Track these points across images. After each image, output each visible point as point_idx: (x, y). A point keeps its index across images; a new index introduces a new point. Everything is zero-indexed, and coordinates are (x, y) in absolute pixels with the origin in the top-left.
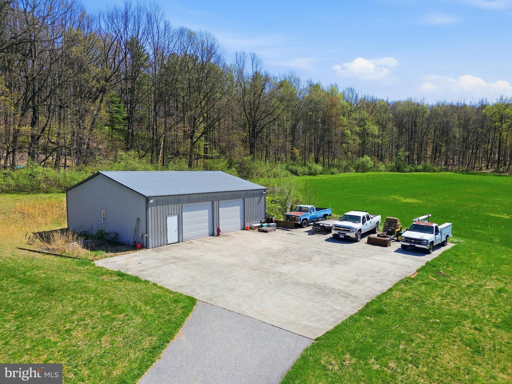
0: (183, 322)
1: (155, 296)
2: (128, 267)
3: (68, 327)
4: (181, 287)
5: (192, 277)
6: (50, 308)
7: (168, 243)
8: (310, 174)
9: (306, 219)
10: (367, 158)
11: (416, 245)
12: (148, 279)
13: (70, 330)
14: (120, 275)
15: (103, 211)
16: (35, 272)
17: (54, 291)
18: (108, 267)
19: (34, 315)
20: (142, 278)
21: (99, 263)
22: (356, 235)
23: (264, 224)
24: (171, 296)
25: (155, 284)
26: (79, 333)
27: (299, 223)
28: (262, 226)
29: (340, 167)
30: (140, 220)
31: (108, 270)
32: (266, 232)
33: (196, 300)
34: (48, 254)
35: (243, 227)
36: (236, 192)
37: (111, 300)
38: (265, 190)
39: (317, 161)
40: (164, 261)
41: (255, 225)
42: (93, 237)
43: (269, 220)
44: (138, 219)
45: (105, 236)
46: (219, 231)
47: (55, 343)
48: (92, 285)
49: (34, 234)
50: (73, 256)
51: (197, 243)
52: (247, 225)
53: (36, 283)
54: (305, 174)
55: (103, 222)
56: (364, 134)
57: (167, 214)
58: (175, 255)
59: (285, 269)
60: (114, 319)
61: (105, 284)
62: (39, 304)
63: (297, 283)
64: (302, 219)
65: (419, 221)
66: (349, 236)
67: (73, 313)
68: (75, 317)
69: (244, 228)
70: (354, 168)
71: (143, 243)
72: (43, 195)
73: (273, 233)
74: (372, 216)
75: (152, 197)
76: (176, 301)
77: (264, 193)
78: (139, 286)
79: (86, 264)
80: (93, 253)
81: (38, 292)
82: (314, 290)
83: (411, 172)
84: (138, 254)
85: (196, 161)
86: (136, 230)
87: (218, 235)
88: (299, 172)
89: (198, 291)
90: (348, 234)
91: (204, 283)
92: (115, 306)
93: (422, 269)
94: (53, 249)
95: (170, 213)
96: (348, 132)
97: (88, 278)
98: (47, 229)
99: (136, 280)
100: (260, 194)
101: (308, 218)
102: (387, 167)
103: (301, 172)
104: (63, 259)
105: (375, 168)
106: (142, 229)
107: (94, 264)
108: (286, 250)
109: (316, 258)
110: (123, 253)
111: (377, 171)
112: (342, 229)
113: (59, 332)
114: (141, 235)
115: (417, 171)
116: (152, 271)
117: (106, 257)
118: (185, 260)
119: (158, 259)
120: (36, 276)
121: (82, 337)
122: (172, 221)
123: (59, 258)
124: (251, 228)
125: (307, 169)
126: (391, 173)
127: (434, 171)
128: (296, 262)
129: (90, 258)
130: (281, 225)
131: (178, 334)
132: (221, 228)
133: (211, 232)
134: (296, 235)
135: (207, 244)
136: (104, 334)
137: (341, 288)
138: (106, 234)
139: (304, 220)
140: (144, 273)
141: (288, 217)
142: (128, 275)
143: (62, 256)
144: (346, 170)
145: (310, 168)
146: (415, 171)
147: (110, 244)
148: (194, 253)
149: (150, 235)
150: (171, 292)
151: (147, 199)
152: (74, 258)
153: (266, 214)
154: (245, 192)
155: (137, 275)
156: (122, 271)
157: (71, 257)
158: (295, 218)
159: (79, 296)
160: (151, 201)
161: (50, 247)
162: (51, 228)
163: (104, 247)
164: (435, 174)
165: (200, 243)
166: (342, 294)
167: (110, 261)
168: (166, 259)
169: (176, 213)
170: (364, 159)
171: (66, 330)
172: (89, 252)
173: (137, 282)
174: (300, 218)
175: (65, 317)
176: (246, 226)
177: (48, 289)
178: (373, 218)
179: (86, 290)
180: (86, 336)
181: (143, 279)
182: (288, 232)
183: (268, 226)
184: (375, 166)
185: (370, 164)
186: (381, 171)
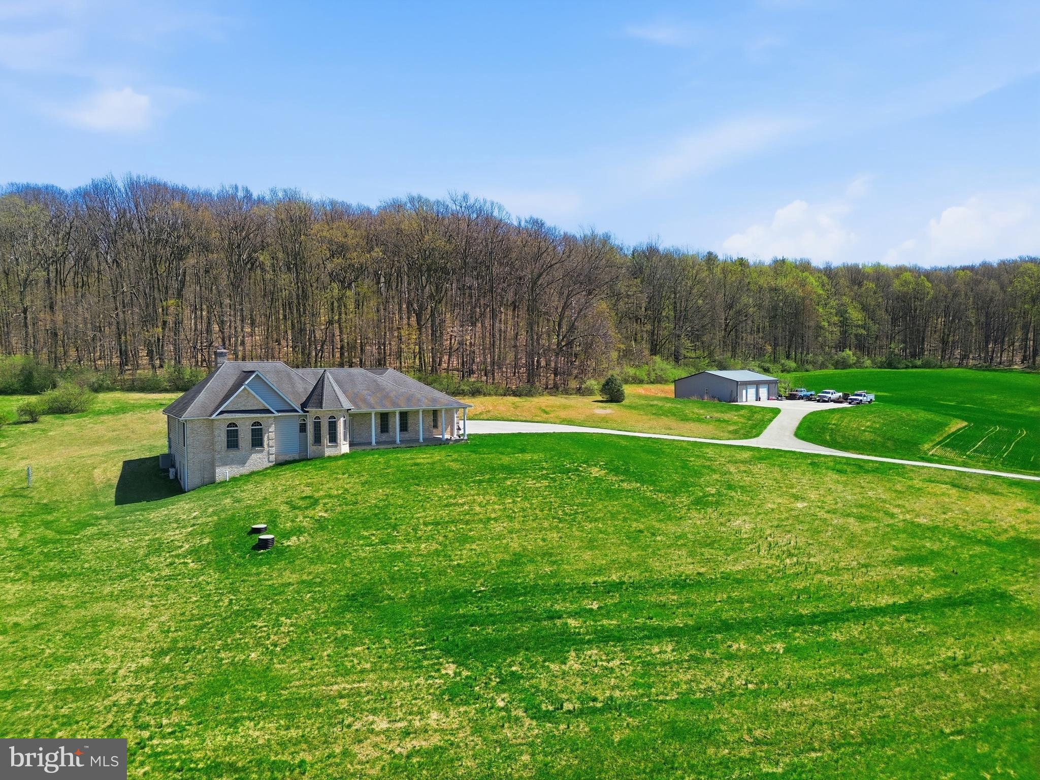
8: (784, 371)
9: (802, 396)
10: (848, 352)
29: (815, 363)
38: (777, 380)
39: (788, 357)
56: (844, 323)
70: (832, 365)
83: (906, 368)
86: (731, 395)
90: (824, 399)
96: (826, 324)
100: (775, 382)
102: (873, 362)
103: (773, 369)
105: (858, 364)
106: (734, 394)
111: (861, 367)
115: (916, 367)
122: (744, 391)
125: (779, 366)
126: (879, 370)
127: (941, 367)
144: (823, 366)
145: (782, 365)
146: (912, 367)
164: (940, 370)
170: (844, 354)
184: (858, 361)
185: (852, 359)
186: (867, 368)
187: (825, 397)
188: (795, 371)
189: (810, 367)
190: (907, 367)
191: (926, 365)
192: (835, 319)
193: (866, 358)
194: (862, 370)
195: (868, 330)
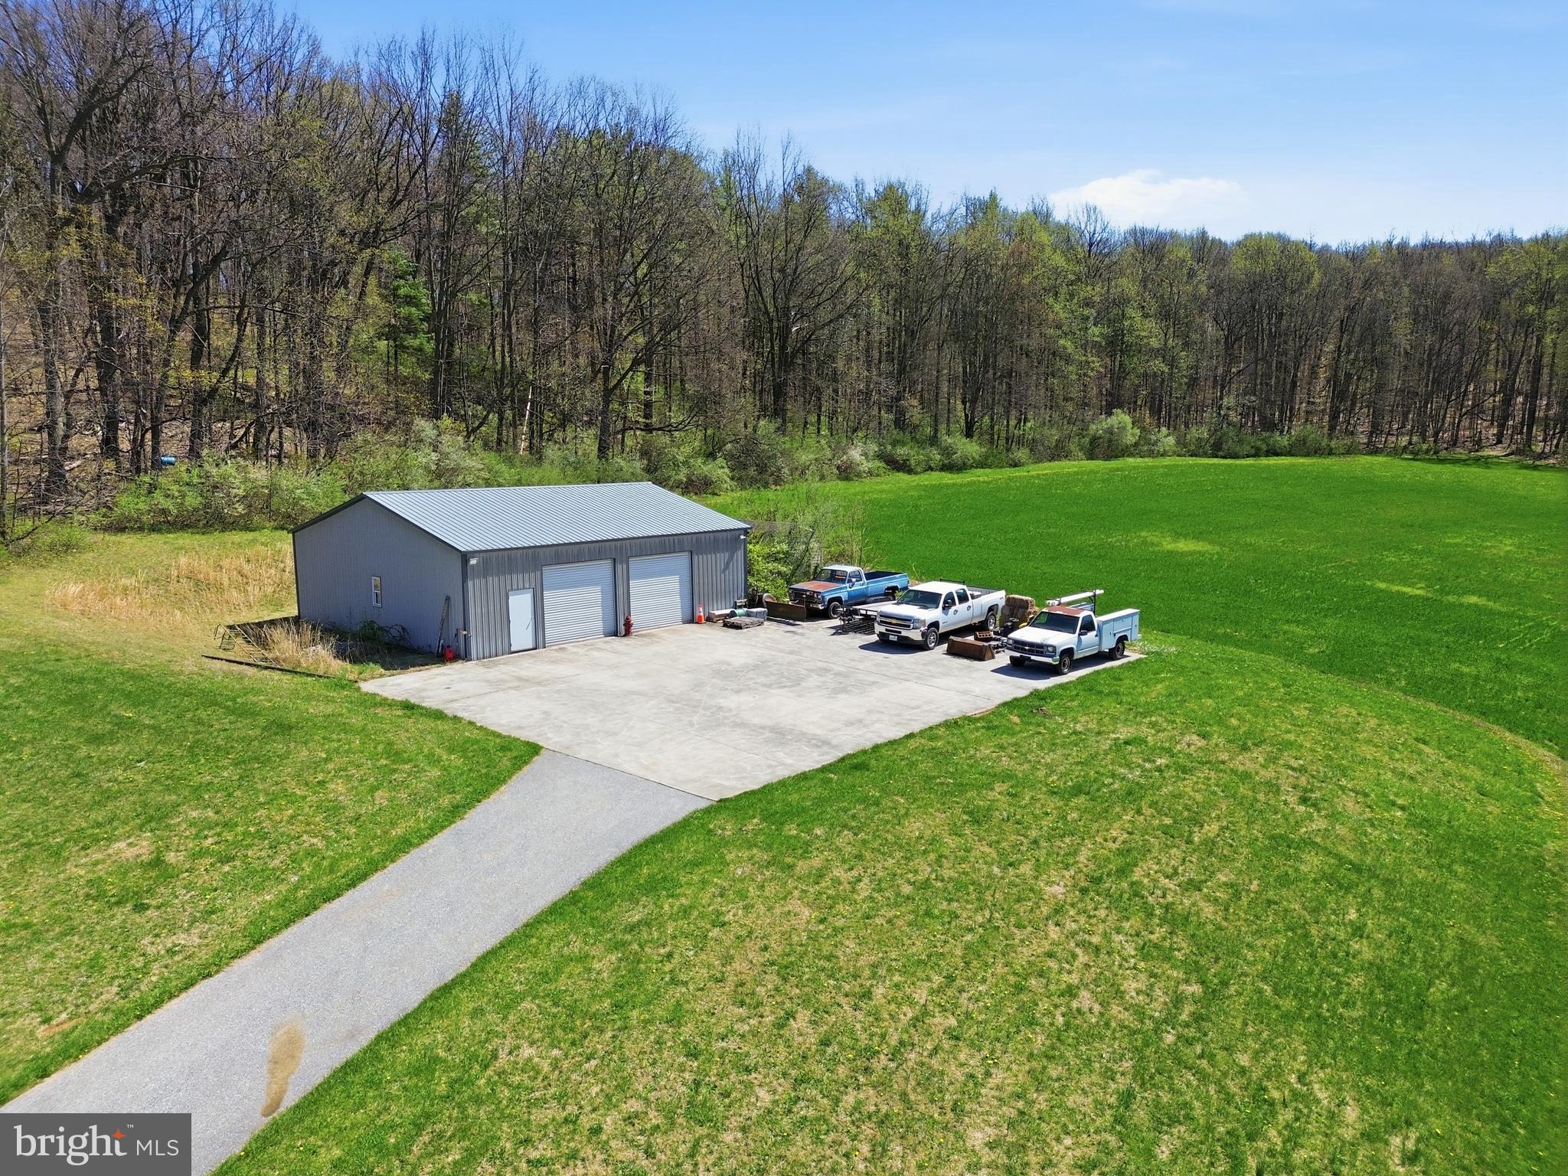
0: (510, 778)
1: (467, 740)
2: (424, 694)
3: (320, 778)
4: (520, 728)
5: (545, 712)
6: (289, 753)
7: (513, 649)
8: (948, 467)
9: (839, 599)
10: (1121, 418)
11: (1033, 657)
12: (459, 714)
13: (324, 782)
14: (408, 707)
15: (375, 580)
16: (252, 698)
17: (290, 728)
18: (385, 694)
19: (265, 761)
20: (449, 712)
21: (367, 687)
22: (923, 634)
23: (738, 611)
24: (498, 741)
25: (471, 723)
26: (338, 787)
27: (820, 607)
28: (733, 614)
29: (1038, 444)
30: (452, 599)
31: (386, 699)
32: (738, 627)
33: (542, 747)
34: (266, 668)
35: (688, 616)
36: (671, 538)
37: (390, 744)
38: (745, 531)
39: (970, 430)
40: (498, 685)
41: (717, 613)
42: (354, 636)
43: (754, 601)
44: (448, 599)
45: (379, 633)
46: (628, 625)
47: (304, 798)
48: (356, 721)
49: (231, 627)
50: (318, 673)
51: (575, 650)
52: (700, 612)
53: (258, 715)
54: (931, 469)
55: (374, 603)
56: (1116, 345)
57: (508, 587)
58: (524, 673)
59: (731, 701)
60: (395, 771)
61: (381, 720)
62: (268, 747)
63: (743, 725)
64: (827, 598)
65: (1059, 604)
66: (907, 638)
67: (327, 760)
68: (330, 766)
69: (692, 619)
70: (1083, 448)
71: (458, 647)
72: (236, 537)
73: (752, 631)
74: (976, 593)
75: (474, 553)
76: (504, 749)
77: (742, 537)
78: (440, 725)
79: (343, 688)
80: (357, 668)
81: (264, 729)
82: (767, 734)
83: (1254, 456)
84: (449, 672)
85: (620, 436)
86: (445, 621)
87: (627, 633)
88: (913, 462)
89: (549, 735)
90: (904, 633)
91: (565, 722)
92: (397, 754)
93: (1012, 705)
94: (276, 659)
95: (515, 587)
96: (1070, 344)
97: (349, 711)
98: (252, 617)
99: (439, 715)
100: (732, 539)
101: (844, 596)
102: (1181, 442)
103: (918, 463)
104: (297, 679)
105: (1144, 448)
106: (456, 620)
107: (359, 688)
108: (759, 667)
109: (814, 680)
110: (418, 668)
111: (1151, 454)
112: (894, 621)
113: (307, 784)
114: (454, 632)
115: (1277, 454)
116: (470, 702)
117: (382, 676)
118: (539, 684)
119: (487, 681)
120: (254, 704)
121: (344, 791)
122: (520, 605)
123: (289, 676)
124: (710, 619)
125: (936, 456)
126: (1191, 461)
128: (765, 689)
129: (351, 677)
130: (778, 613)
131: (498, 793)
132: (633, 619)
133: (612, 628)
134: (802, 635)
135: (595, 654)
136: (378, 789)
137: (819, 732)
138: (380, 629)
139: (831, 600)
140: (455, 705)
141: (797, 594)
142: (422, 708)
143: (296, 673)
144: (1058, 452)
145: (947, 451)
146: (1268, 454)
147: (390, 650)
148: (562, 670)
149: (472, 633)
150: (499, 735)
151: (465, 557)
152: (320, 676)
153: (747, 586)
154: (694, 537)
155: (441, 707)
156: (412, 701)
157: (313, 676)
158: (812, 597)
159: (334, 736)
160: (473, 562)
161: (270, 656)
162: (261, 614)
163: (376, 657)
165: (581, 651)
166: (814, 742)
167: (390, 683)
168: (503, 681)
169: (527, 585)
170: (1112, 421)
171: (318, 782)
172: (348, 665)
173: (439, 719)
174: (823, 597)
175: (316, 765)
176: (697, 614)
177: (280, 726)
178: (978, 596)
179: (346, 728)
180: (349, 790)
181: (451, 715)
182: (790, 628)
183: (748, 615)
184: (1144, 439)
185: (1131, 436)
186: (1164, 454)
187: (906, 622)
188: (982, 464)
189: (1022, 454)
190: (1257, 454)
191: (1299, 448)
192: (1095, 332)
193: (1164, 430)
194: (1149, 461)
195: (1172, 363)
